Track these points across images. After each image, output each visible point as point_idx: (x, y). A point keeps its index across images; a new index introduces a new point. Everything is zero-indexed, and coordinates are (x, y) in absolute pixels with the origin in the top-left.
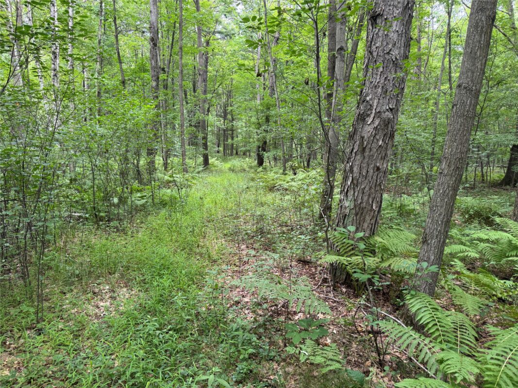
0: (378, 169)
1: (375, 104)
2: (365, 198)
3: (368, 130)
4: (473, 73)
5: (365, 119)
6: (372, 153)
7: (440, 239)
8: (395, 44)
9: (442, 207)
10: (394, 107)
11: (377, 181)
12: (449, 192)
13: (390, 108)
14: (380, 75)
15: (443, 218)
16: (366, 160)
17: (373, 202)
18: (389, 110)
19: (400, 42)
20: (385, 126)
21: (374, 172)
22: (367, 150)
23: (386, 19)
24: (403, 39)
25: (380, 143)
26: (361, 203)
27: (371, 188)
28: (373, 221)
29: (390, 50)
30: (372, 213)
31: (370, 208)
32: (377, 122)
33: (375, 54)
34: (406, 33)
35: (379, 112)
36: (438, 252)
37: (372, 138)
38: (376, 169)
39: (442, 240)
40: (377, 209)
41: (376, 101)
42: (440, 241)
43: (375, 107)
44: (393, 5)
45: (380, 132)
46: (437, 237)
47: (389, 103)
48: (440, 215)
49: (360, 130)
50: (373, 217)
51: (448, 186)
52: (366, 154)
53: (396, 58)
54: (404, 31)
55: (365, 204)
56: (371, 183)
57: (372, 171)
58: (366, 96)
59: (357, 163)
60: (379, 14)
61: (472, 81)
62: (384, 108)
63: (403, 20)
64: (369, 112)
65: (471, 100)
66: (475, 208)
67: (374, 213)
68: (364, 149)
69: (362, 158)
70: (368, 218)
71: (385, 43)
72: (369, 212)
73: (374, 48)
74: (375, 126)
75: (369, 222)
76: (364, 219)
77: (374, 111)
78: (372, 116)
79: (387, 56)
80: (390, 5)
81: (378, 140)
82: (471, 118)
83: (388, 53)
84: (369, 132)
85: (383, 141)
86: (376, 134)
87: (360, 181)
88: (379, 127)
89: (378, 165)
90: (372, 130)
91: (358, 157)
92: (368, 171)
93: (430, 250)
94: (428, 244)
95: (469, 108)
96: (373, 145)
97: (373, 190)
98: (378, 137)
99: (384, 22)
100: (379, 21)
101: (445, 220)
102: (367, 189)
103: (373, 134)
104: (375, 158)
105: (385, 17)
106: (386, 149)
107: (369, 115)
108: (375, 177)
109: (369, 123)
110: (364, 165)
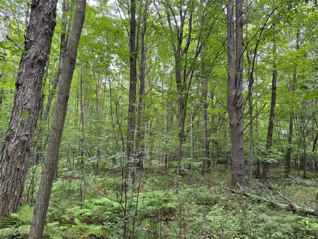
0: (18, 169)
1: (16, 132)
2: (9, 189)
3: (11, 147)
4: (57, 121)
5: (10, 140)
6: (14, 160)
7: (42, 209)
8: (29, 101)
9: (43, 191)
10: (29, 134)
11: (17, 177)
12: (47, 182)
13: (25, 134)
14: (20, 116)
15: (44, 197)
16: (10, 165)
17: (15, 190)
18: (25, 135)
19: (32, 100)
20: (22, 144)
21: (15, 172)
22: (11, 158)
23: (24, 87)
24: (34, 98)
25: (19, 154)
26: (6, 192)
27: (13, 182)
28: (16, 203)
29: (26, 103)
30: (15, 198)
31: (13, 194)
32: (17, 142)
33: (17, 104)
34: (36, 95)
35: (18, 136)
36: (41, 217)
37: (14, 151)
38: (17, 169)
39: (43, 210)
40: (19, 195)
41: (17, 130)
42: (42, 211)
43: (16, 133)
44: (28, 81)
45: (19, 147)
46: (40, 209)
47: (25, 132)
48: (42, 195)
49: (7, 146)
50: (15, 200)
51: (46, 179)
52: (10, 161)
53: (29, 108)
54: (35, 94)
55: (9, 192)
56: (14, 178)
57: (14, 171)
58: (11, 127)
59: (5, 166)
60: (20, 84)
61: (57, 125)
62: (22, 134)
63: (34, 89)
64: (12, 136)
65: (57, 134)
66: (111, 184)
67: (16, 197)
68: (9, 158)
69: (8, 163)
70: (11, 202)
71: (23, 99)
72: (12, 197)
73: (17, 101)
74: (16, 144)
75: (12, 204)
76: (8, 203)
77: (15, 136)
78: (15, 138)
79: (24, 106)
80: (26, 81)
81: (18, 152)
82: (57, 143)
83: (25, 105)
84: (12, 147)
85: (21, 153)
86: (16, 149)
87: (6, 177)
88: (18, 145)
89: (18, 167)
90: (14, 146)
91: (5, 163)
92: (11, 171)
93: (37, 217)
94: (36, 214)
95: (56, 138)
96: (15, 155)
97: (15, 183)
98: (18, 150)
99: (23, 89)
100: (20, 87)
101: (45, 198)
102: (10, 182)
103: (15, 148)
104: (16, 163)
105: (24, 86)
106: (24, 157)
107: (12, 138)
108: (16, 175)
109: (12, 142)
110: (9, 168)
